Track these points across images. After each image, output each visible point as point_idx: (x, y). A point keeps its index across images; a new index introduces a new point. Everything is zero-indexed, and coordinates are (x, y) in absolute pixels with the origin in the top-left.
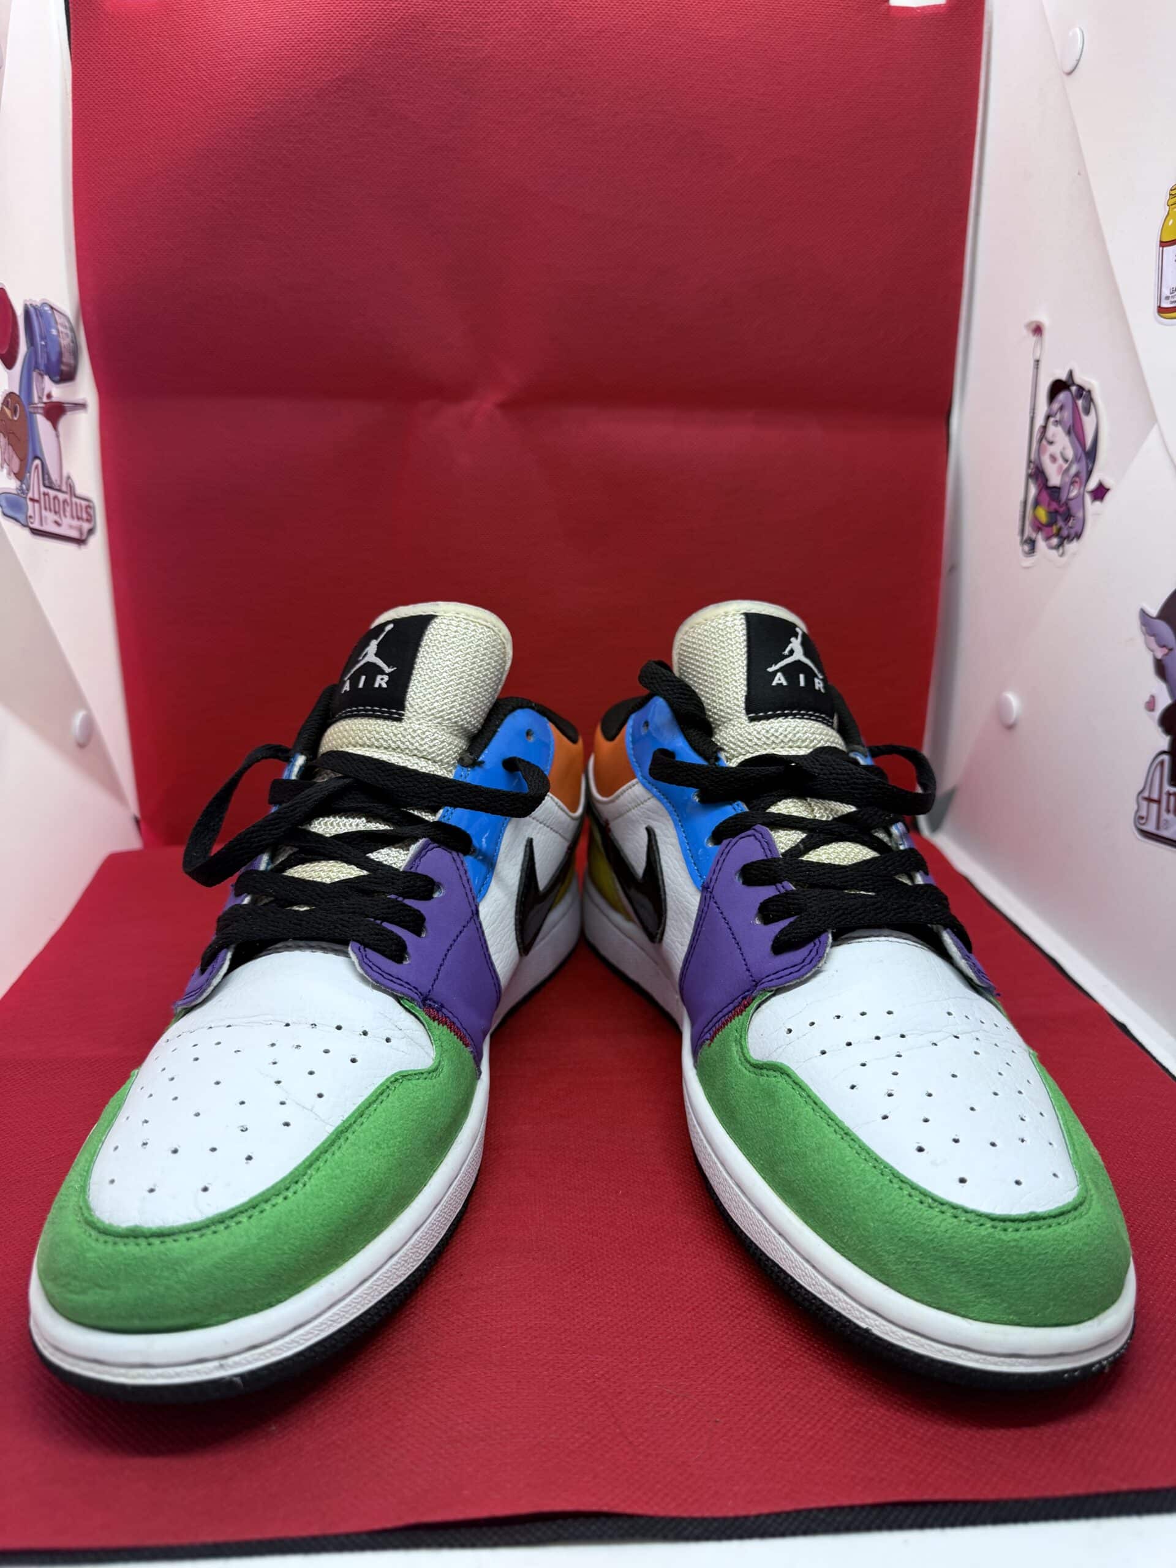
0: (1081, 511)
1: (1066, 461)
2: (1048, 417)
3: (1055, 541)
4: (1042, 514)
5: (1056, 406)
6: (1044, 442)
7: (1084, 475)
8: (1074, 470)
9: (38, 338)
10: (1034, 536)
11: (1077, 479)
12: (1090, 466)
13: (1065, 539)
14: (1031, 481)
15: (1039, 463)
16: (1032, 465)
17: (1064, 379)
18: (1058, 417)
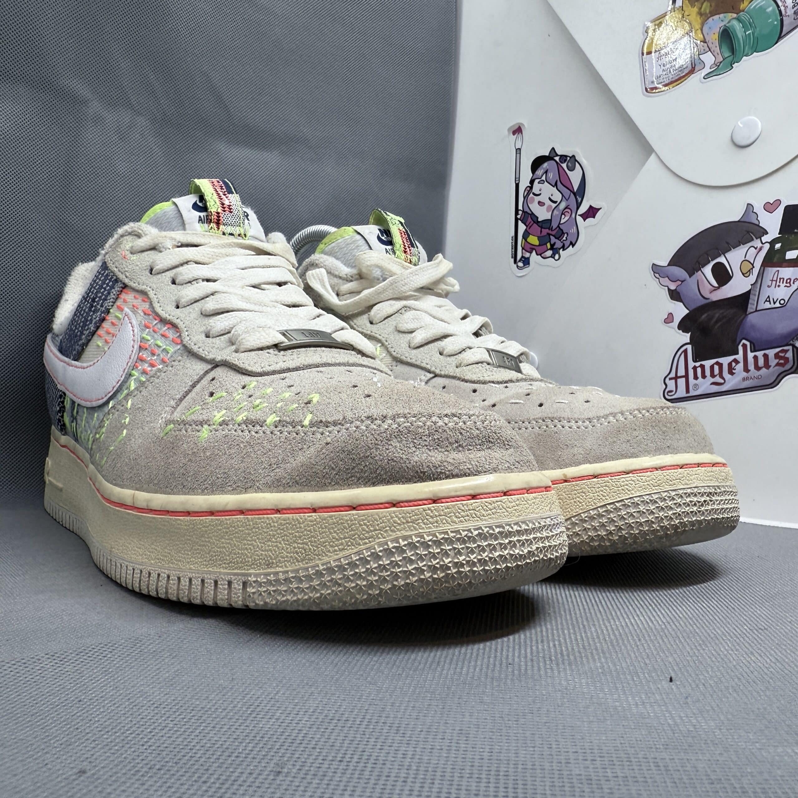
0: (575, 228)
1: (555, 202)
2: (532, 182)
3: (549, 253)
4: (533, 240)
5: (539, 172)
6: (531, 195)
7: (574, 206)
8: (563, 206)
10: (527, 255)
11: (567, 210)
12: (579, 200)
13: (560, 249)
14: (520, 222)
15: (527, 209)
16: (520, 212)
17: (547, 154)
18: (544, 178)
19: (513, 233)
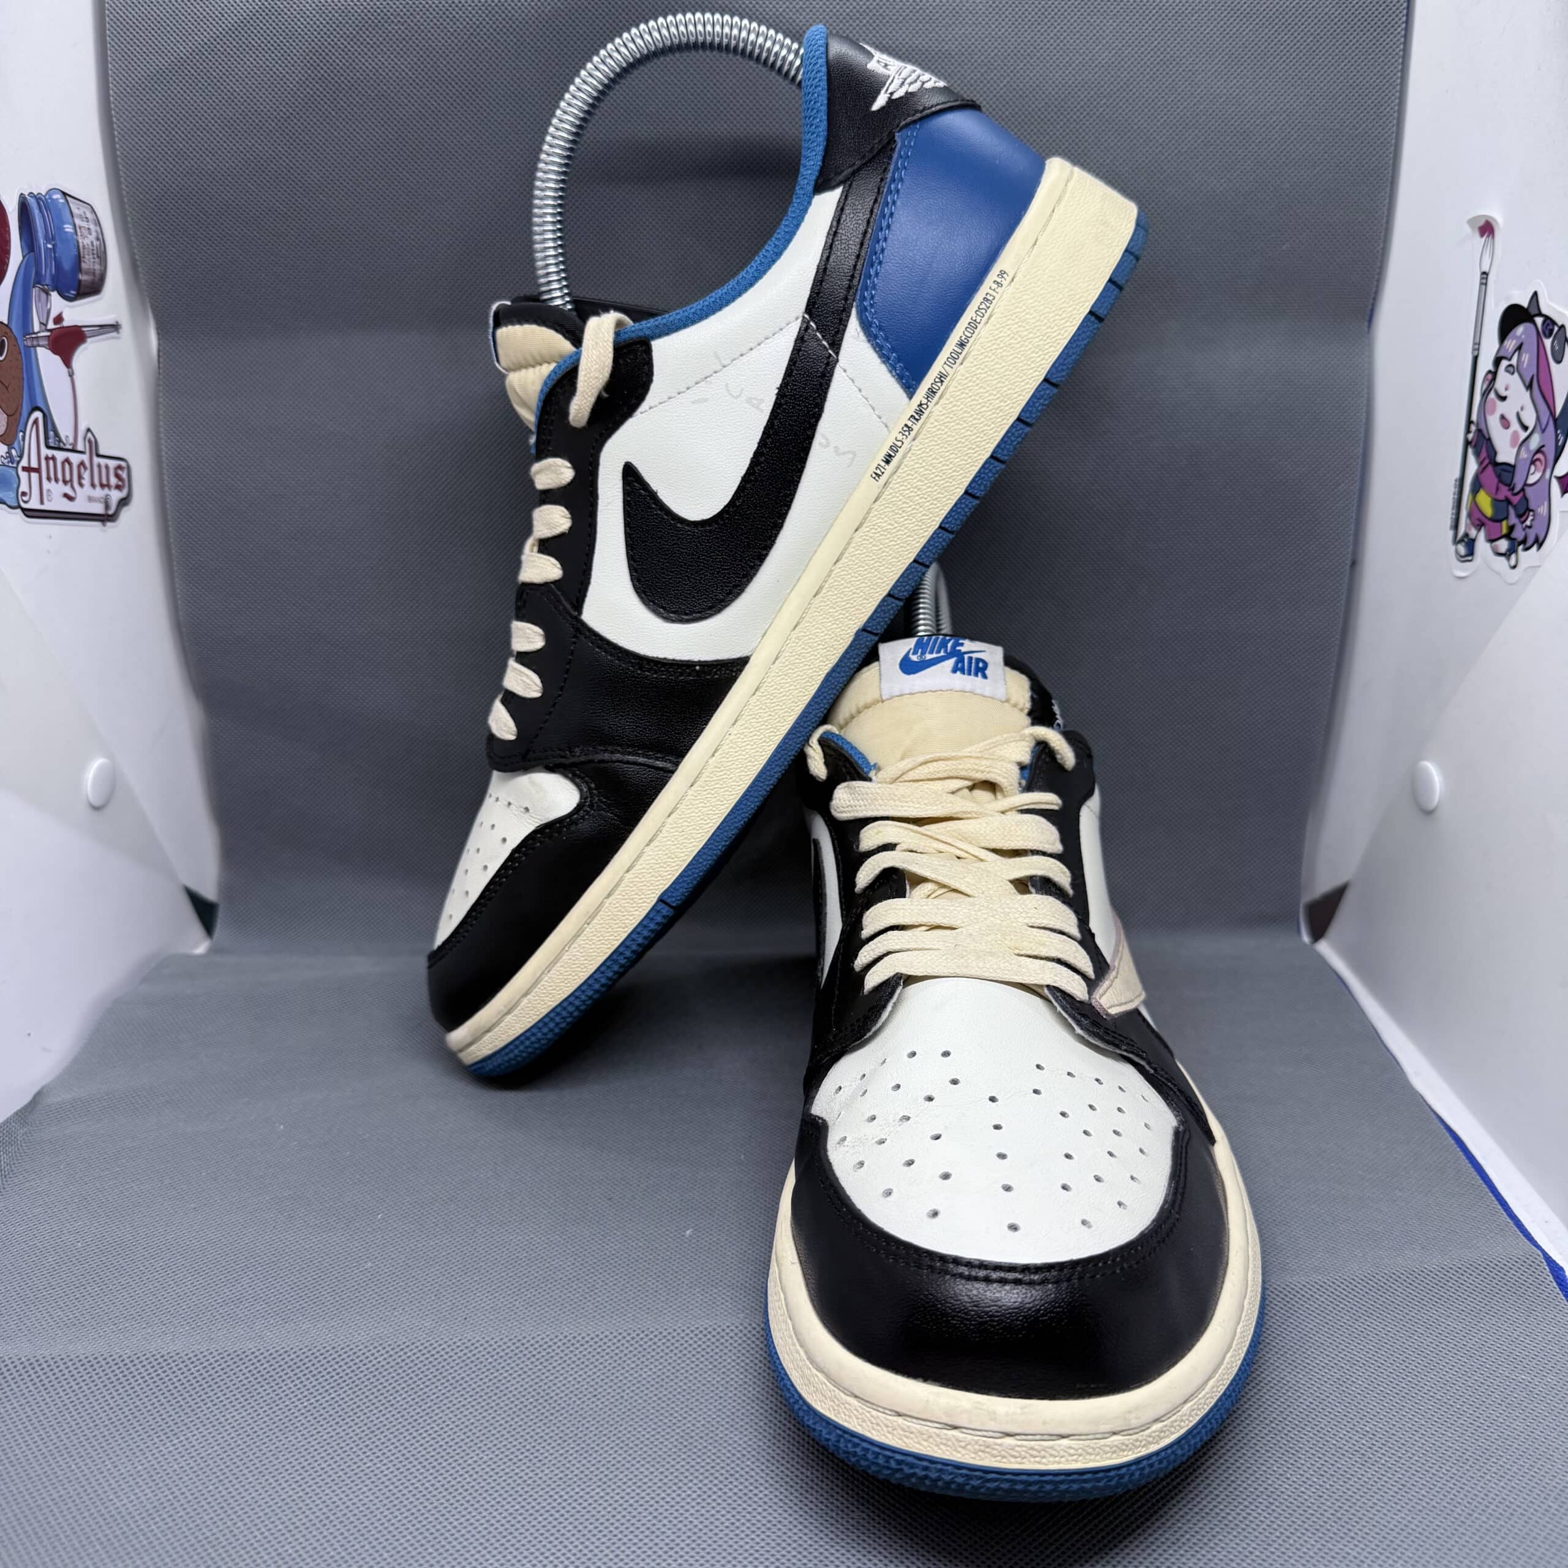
2: (1497, 361)
3: (1504, 545)
4: (1486, 503)
6: (1492, 395)
9: (42, 241)
10: (1473, 533)
11: (1539, 456)
13: (1519, 544)
14: (1470, 451)
15: (1482, 426)
16: (1473, 428)
17: (1525, 305)
18: (1514, 361)
19: (1457, 474)
